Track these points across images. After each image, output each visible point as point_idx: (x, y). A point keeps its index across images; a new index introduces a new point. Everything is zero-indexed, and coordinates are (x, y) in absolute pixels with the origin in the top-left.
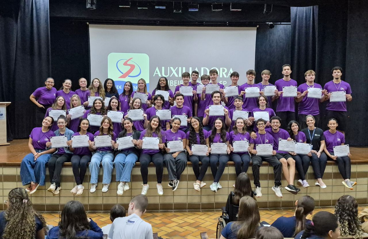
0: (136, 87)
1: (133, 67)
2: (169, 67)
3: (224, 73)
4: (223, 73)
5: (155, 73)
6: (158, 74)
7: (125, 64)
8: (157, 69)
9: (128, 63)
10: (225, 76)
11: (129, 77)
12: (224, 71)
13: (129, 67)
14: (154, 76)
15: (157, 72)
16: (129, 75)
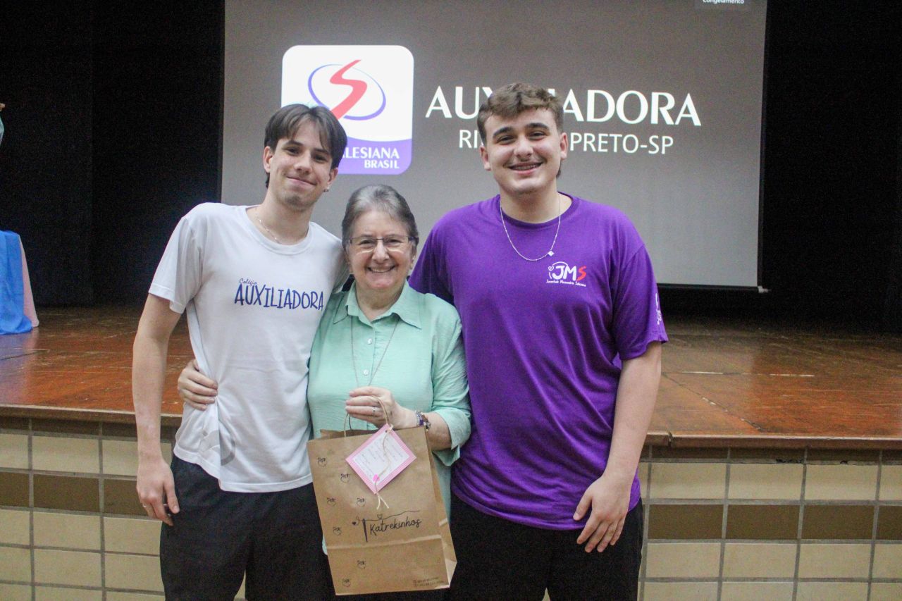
0: (367, 151)
1: (359, 88)
2: (477, 89)
3: (664, 111)
4: (661, 109)
5: (432, 107)
6: (441, 111)
7: (337, 79)
8: (439, 94)
9: (345, 76)
10: (669, 121)
11: (345, 120)
12: (663, 102)
13: (347, 90)
14: (428, 115)
15: (437, 104)
16: (348, 114)
